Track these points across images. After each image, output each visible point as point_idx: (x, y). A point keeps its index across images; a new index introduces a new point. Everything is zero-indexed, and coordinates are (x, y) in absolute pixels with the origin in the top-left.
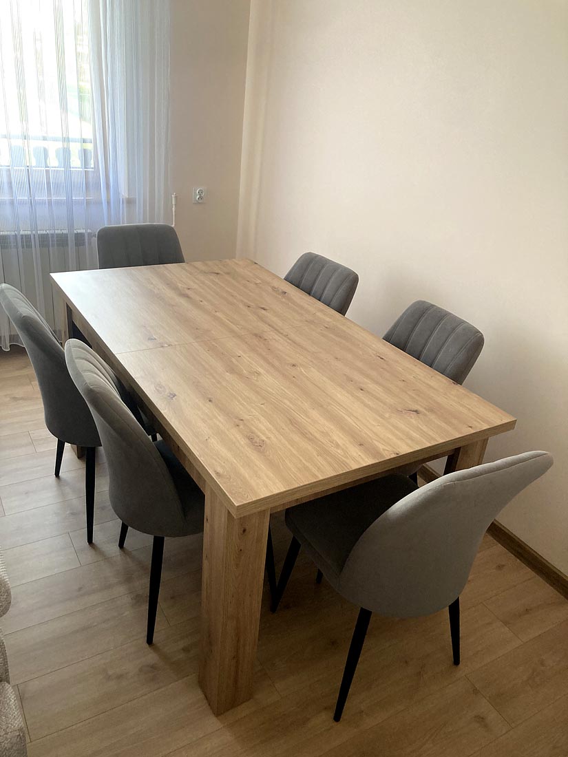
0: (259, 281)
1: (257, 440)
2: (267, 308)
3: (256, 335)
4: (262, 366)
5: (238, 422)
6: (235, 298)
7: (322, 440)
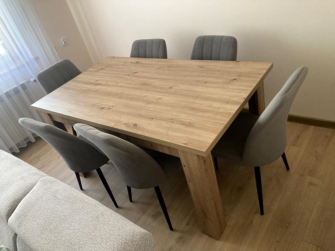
0: (122, 63)
1: (186, 123)
2: (136, 72)
3: (143, 84)
4: (159, 95)
5: (172, 121)
6: (120, 75)
7: (211, 109)
